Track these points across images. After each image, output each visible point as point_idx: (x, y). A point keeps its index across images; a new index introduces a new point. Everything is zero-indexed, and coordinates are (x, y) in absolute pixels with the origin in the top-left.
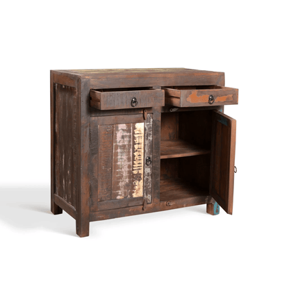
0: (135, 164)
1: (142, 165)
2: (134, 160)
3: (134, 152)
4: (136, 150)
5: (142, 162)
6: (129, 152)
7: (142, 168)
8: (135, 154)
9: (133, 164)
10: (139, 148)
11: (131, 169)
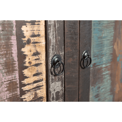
0: (26, 77)
1: (44, 76)
2: (22, 67)
3: (21, 45)
4: (26, 39)
5: (43, 69)
6: (8, 46)
7: (44, 83)
8: (26, 50)
9: (22, 77)
10: (34, 36)
11: (18, 92)
